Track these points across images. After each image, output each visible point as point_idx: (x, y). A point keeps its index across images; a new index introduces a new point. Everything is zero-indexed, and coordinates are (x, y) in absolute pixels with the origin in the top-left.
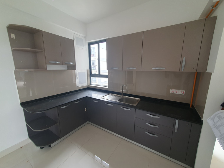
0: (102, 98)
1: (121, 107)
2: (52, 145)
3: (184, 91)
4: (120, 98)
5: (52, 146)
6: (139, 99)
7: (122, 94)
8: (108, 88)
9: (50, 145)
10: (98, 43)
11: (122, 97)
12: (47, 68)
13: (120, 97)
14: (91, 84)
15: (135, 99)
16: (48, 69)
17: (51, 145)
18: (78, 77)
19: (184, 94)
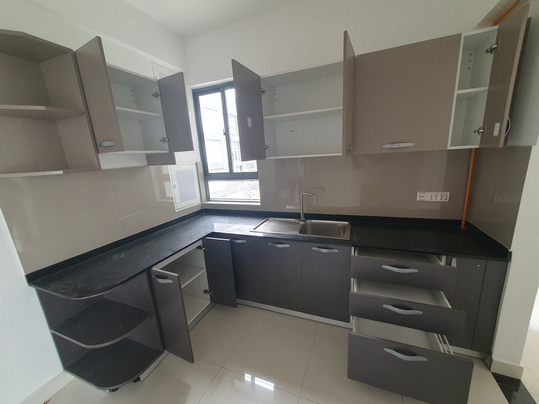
0: (256, 230)
1: (314, 248)
2: (142, 377)
3: (448, 194)
4: (299, 226)
5: (142, 379)
6: (346, 223)
7: (302, 215)
8: (259, 204)
9: (136, 377)
10: (220, 88)
11: (302, 223)
12: (100, 165)
13: (298, 223)
14: (208, 198)
15: (336, 224)
16: (103, 167)
17: (140, 376)
18: (177, 184)
19: (447, 200)
